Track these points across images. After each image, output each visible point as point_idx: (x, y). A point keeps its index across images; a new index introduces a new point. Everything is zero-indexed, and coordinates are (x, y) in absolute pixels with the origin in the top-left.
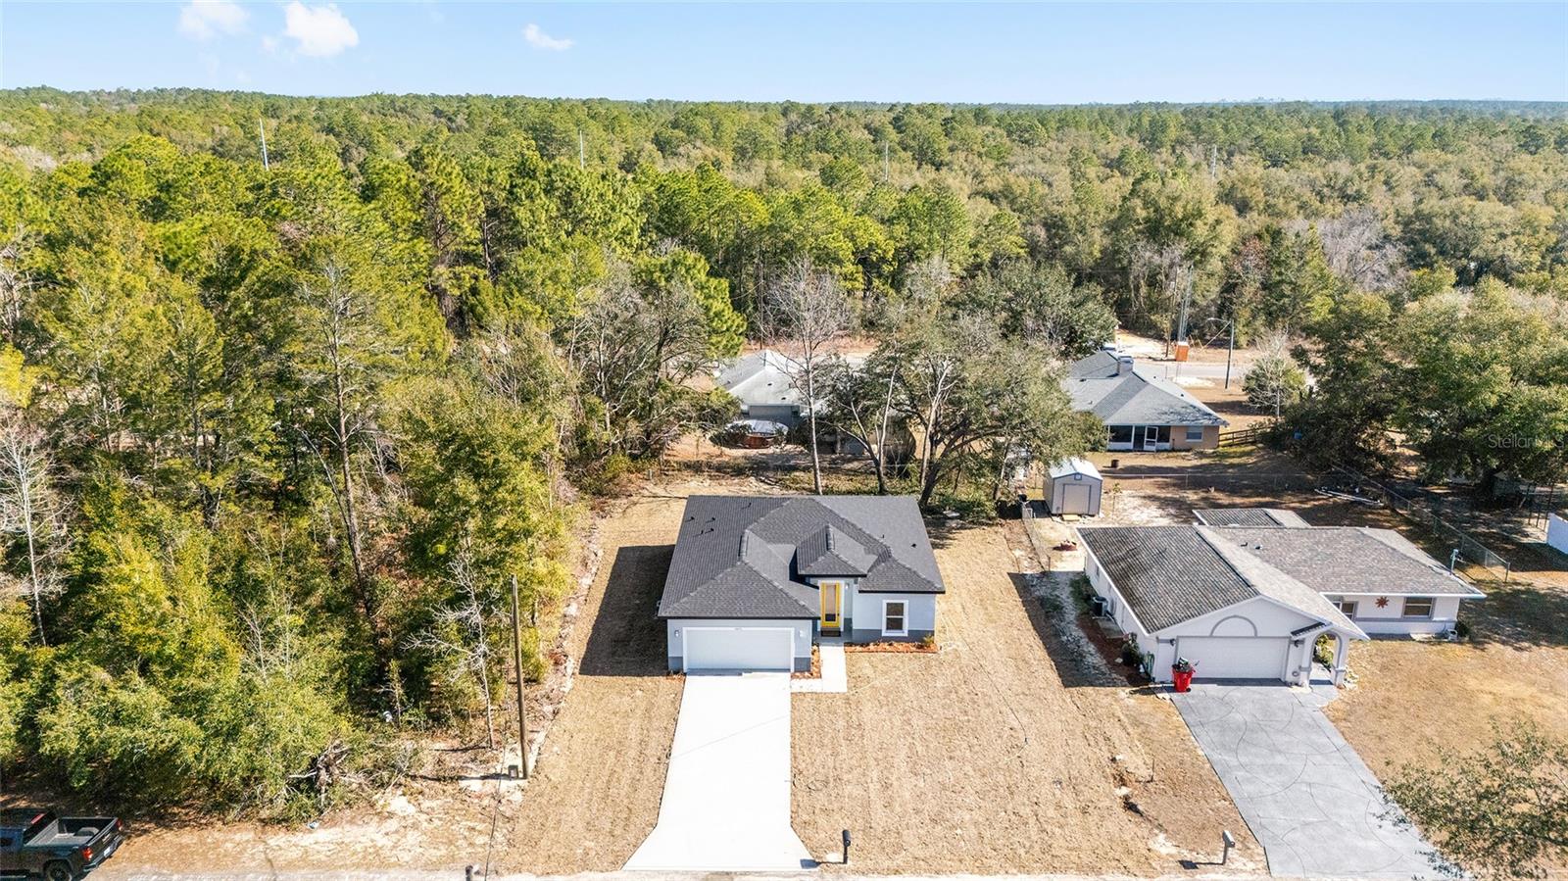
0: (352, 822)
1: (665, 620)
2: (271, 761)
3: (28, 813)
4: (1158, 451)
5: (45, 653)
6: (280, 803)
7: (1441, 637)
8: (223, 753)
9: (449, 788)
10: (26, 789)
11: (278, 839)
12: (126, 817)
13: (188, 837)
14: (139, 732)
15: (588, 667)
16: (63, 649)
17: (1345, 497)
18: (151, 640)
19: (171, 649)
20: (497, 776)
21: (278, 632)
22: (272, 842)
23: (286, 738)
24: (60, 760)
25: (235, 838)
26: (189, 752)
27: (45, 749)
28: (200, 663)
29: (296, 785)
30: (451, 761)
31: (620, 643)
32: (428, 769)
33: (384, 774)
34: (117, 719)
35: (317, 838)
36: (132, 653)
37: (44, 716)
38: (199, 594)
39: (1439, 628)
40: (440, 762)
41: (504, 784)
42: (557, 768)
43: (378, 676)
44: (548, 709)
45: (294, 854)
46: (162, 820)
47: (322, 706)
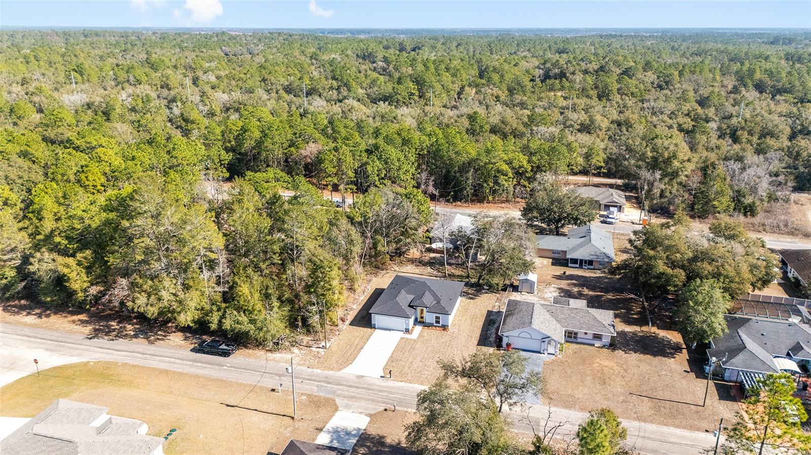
0: (285, 353)
1: (371, 314)
2: (269, 337)
3: (219, 341)
4: (588, 269)
5: (224, 305)
6: (271, 347)
7: (604, 346)
8: (259, 333)
9: (308, 349)
10: (218, 336)
11: (269, 354)
12: (238, 345)
13: (250, 351)
14: (242, 326)
15: (351, 324)
16: (227, 305)
17: (633, 296)
18: (246, 306)
19: (250, 308)
20: (320, 348)
21: (273, 307)
22: (268, 355)
23: (272, 332)
24: (226, 331)
25: (260, 353)
26: (252, 332)
27: (223, 328)
28: (256, 312)
29: (274, 343)
30: (311, 343)
31: (363, 318)
32: (304, 344)
33: (294, 344)
34: (238, 323)
35: (277, 356)
36: (242, 308)
37: (223, 321)
38: (257, 295)
39: (604, 344)
40: (308, 343)
41: (320, 350)
42: (334, 348)
43: (296, 320)
44: (337, 333)
45: (272, 358)
46: (246, 347)
47: (282, 325)
